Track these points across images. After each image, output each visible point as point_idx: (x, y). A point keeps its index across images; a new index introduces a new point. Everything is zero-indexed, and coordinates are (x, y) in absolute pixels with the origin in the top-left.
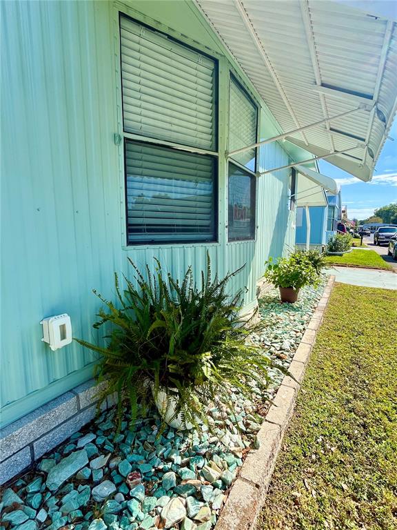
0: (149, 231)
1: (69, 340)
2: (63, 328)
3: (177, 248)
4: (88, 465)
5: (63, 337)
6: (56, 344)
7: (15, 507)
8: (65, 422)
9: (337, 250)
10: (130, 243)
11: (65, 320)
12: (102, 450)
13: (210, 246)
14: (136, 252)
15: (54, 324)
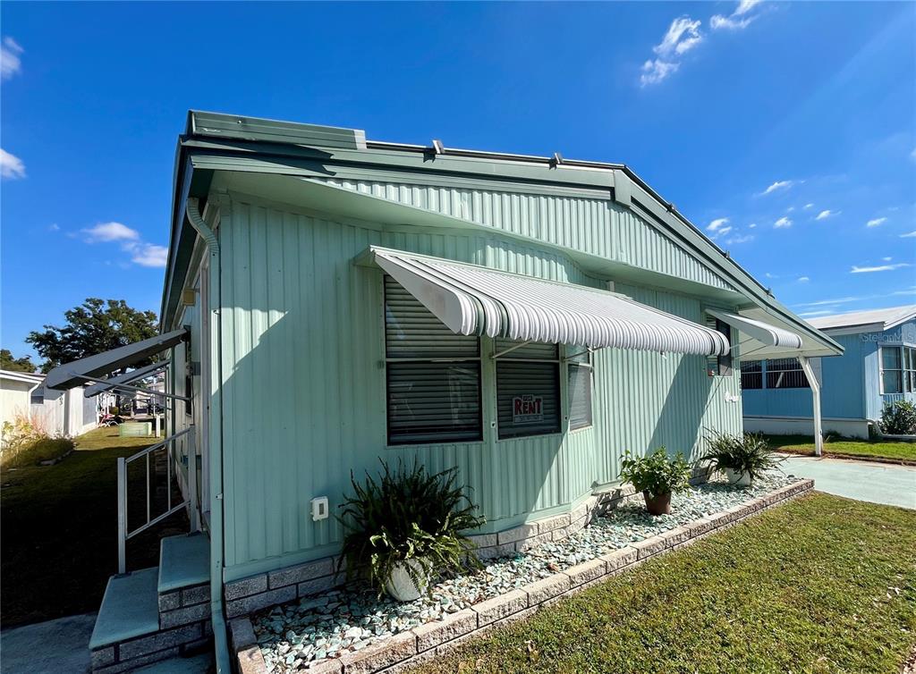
0: (410, 432)
1: (326, 515)
2: (321, 506)
3: (437, 447)
4: (326, 606)
5: (322, 512)
6: (317, 516)
7: (279, 614)
8: (323, 577)
9: (904, 429)
10: (390, 443)
11: (325, 501)
12: (339, 600)
13: (474, 446)
14: (396, 451)
15: (317, 503)
